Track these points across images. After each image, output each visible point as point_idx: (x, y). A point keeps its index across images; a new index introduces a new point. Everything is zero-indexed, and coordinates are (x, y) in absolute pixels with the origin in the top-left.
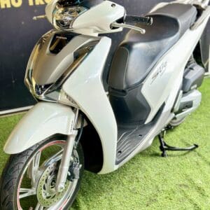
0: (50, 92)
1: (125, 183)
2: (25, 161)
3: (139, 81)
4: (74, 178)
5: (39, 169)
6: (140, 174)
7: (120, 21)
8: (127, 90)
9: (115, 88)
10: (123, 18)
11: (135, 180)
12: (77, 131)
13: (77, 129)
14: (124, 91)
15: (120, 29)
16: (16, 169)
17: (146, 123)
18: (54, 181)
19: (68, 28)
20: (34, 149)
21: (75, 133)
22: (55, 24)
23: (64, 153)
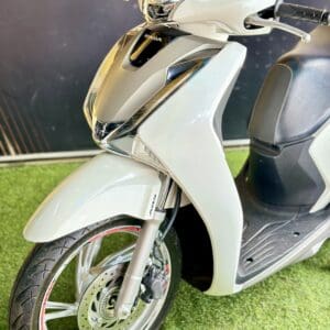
0: (116, 138)
1: (259, 316)
2: (58, 256)
3: (306, 130)
4: (151, 297)
5: (90, 273)
6: (292, 304)
7: (267, 14)
8: (281, 147)
9: (260, 139)
10: (273, 7)
11: (280, 312)
12: (164, 215)
13: (163, 211)
14: (275, 147)
15: (266, 30)
16: (39, 269)
17: (312, 211)
18: (114, 297)
19: (166, 21)
20: (79, 236)
21: (161, 217)
22: (145, 12)
23: (136, 251)
